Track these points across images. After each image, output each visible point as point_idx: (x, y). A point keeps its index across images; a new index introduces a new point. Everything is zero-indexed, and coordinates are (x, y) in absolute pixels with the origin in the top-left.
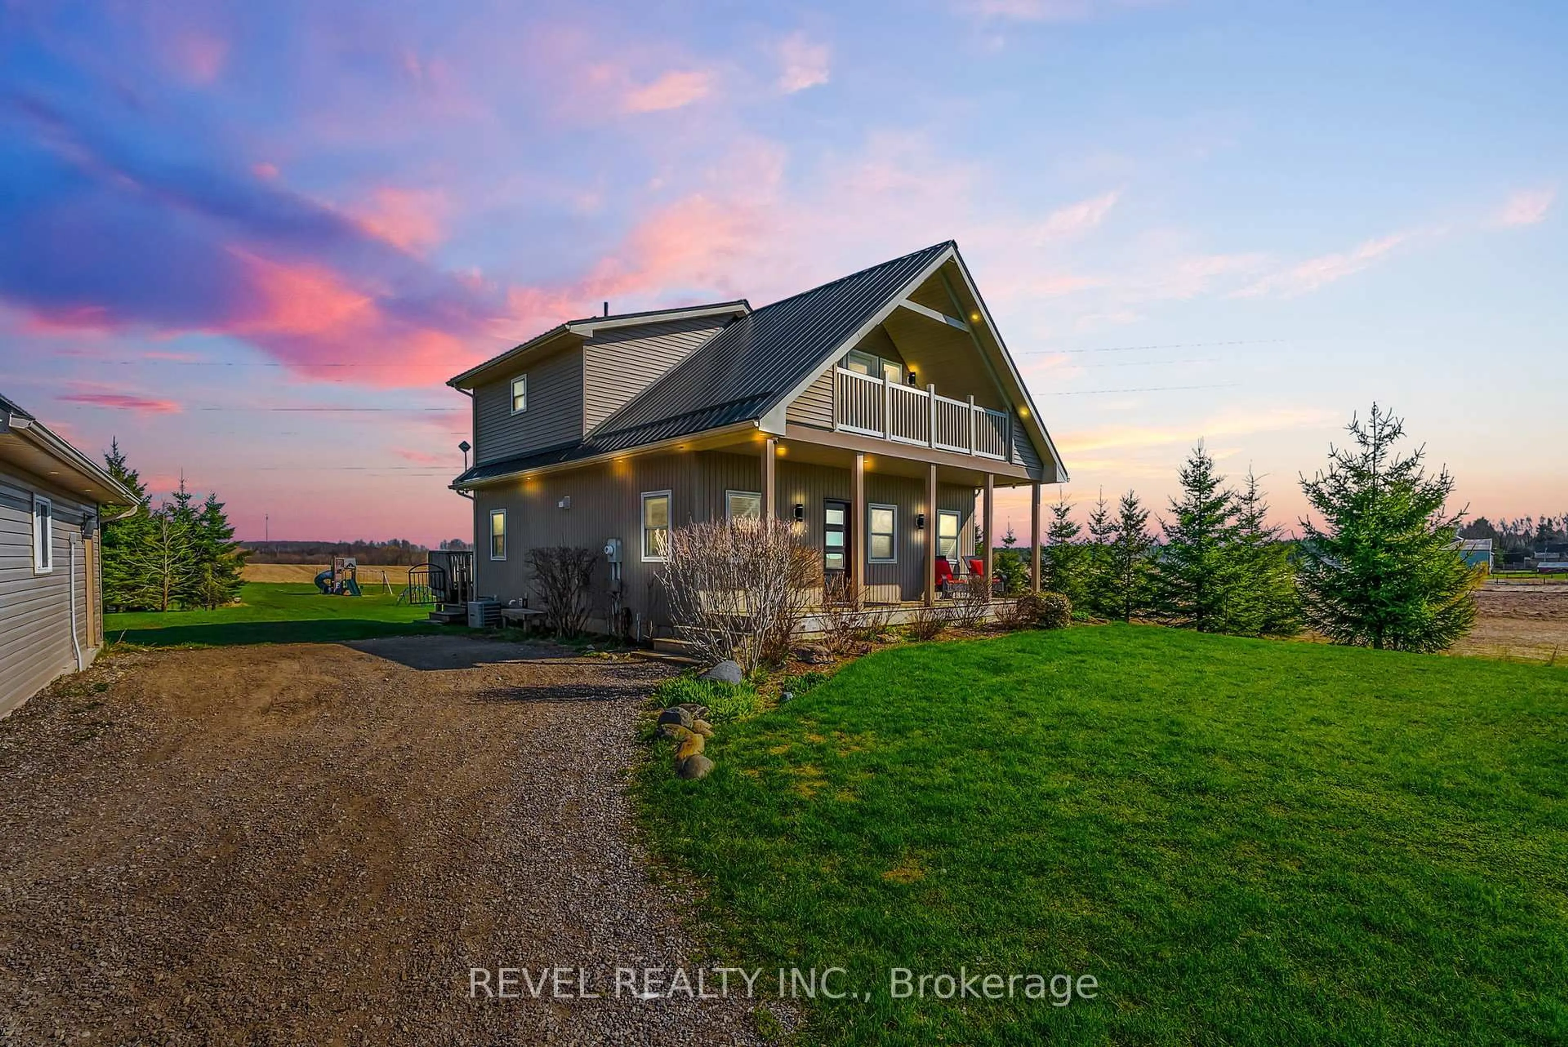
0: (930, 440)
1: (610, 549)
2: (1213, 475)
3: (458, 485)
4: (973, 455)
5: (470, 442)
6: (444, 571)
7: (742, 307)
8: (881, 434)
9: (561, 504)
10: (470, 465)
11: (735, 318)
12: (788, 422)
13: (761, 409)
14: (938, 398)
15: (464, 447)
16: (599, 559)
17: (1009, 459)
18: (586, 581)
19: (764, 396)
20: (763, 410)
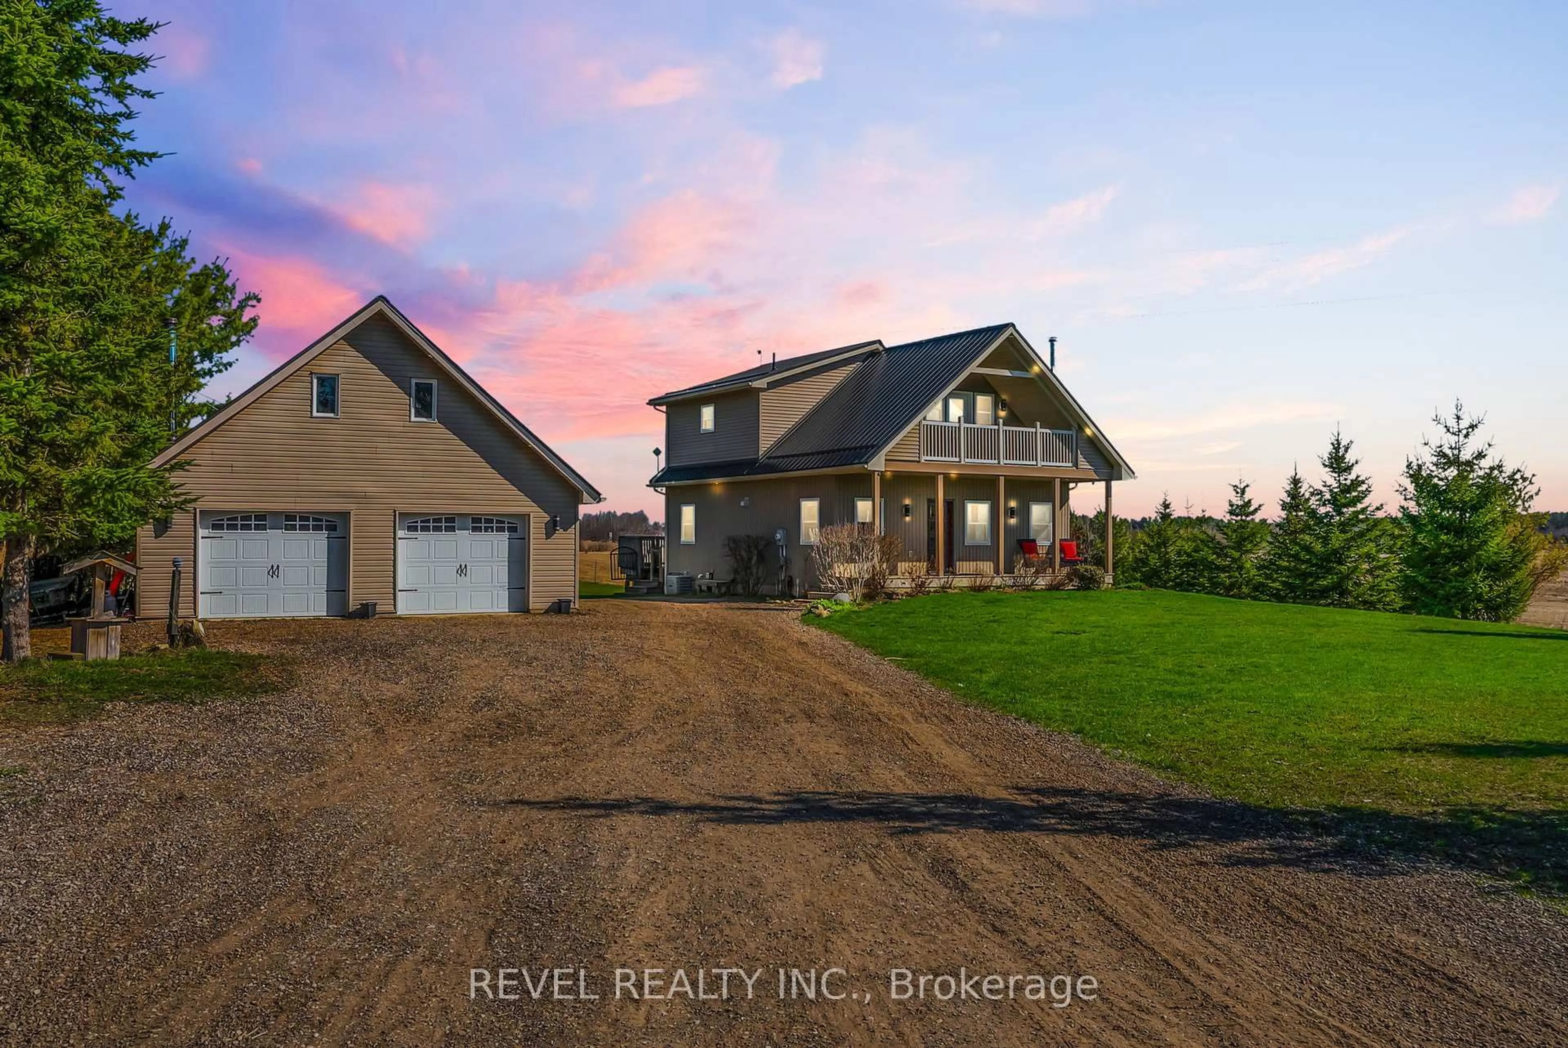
0: (999, 459)
1: (778, 536)
2: (1350, 457)
3: (654, 483)
4: (1039, 465)
5: (663, 449)
6: (636, 553)
7: (877, 346)
8: (957, 459)
9: (742, 504)
10: (663, 465)
11: (873, 354)
12: (886, 460)
13: (872, 454)
14: (1005, 428)
15: (657, 452)
16: (771, 542)
17: (1076, 465)
18: (761, 558)
19: (873, 446)
20: (873, 455)
